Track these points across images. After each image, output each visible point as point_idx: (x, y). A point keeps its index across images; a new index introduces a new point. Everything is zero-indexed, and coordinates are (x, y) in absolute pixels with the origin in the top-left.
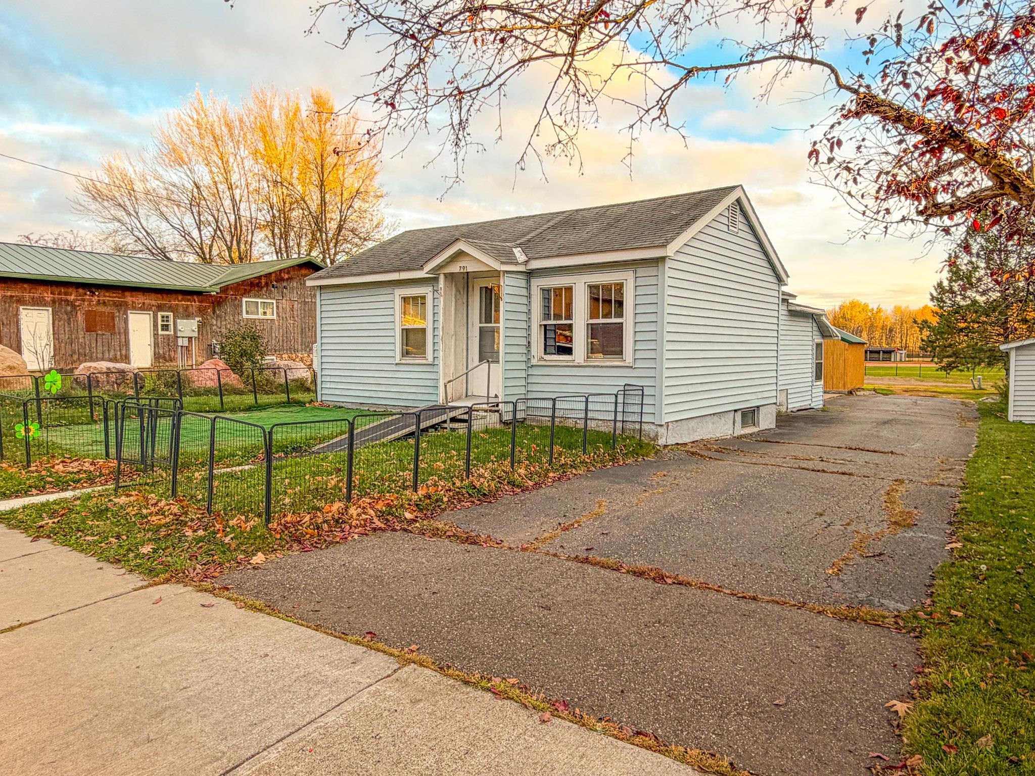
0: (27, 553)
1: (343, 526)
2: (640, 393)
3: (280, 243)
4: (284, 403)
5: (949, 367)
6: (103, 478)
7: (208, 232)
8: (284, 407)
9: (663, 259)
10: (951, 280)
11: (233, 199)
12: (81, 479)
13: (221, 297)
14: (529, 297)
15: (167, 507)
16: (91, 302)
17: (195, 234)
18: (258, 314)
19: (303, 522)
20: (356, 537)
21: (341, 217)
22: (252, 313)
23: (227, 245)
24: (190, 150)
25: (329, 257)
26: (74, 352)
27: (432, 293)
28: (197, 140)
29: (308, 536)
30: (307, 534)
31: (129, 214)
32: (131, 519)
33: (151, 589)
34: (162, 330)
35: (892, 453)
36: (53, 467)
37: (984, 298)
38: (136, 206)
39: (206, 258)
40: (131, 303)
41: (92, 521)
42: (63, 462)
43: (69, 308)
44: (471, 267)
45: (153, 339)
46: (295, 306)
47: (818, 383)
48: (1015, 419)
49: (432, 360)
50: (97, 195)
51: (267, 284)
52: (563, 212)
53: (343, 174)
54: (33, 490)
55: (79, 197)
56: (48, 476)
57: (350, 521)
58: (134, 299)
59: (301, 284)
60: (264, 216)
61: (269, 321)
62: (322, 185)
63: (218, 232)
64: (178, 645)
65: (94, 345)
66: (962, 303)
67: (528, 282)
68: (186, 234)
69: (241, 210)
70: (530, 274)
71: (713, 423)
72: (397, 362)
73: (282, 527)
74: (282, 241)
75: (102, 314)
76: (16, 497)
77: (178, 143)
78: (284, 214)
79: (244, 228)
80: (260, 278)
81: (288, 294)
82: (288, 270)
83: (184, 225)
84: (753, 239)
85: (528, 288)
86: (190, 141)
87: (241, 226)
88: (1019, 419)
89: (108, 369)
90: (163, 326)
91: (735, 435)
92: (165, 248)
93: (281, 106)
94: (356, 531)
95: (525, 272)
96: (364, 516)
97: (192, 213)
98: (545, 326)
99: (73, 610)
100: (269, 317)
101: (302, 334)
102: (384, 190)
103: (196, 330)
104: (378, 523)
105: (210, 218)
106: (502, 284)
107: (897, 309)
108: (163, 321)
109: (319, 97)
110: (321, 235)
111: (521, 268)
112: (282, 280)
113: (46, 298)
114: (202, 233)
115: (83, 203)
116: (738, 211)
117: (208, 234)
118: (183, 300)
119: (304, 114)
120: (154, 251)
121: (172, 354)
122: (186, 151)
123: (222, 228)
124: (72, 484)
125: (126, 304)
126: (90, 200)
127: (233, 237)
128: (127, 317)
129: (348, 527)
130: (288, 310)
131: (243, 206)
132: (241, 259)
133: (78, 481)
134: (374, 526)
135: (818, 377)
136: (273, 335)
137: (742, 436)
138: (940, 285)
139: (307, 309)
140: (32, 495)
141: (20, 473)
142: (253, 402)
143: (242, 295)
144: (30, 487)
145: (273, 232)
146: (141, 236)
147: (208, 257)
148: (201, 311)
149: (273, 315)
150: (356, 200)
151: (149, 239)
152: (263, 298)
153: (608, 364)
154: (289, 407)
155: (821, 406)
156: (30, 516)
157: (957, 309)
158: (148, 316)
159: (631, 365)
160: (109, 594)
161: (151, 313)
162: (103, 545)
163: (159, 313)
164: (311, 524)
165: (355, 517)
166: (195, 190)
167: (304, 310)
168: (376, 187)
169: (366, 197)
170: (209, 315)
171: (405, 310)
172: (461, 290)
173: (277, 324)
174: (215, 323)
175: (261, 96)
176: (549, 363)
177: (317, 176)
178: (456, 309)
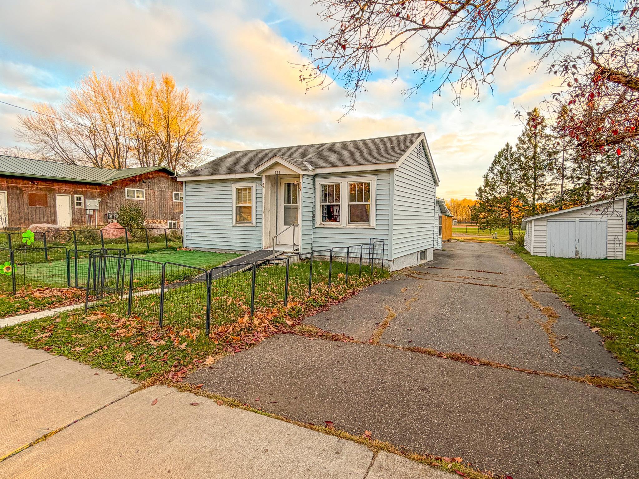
0: (34, 363)
1: (253, 332)
2: (383, 242)
3: (143, 158)
4: (164, 248)
5: (484, 228)
6: (68, 300)
7: (99, 151)
8: (165, 251)
9: (393, 170)
10: (485, 187)
11: (115, 133)
12: (53, 302)
13: (113, 187)
14: (314, 189)
15: (128, 323)
16: (33, 188)
17: (92, 152)
18: (134, 197)
19: (229, 331)
20: (263, 339)
21: (179, 145)
22: (131, 197)
23: (111, 158)
24: (89, 104)
25: (172, 167)
26: (21, 218)
27: (255, 187)
28: (94, 98)
29: (234, 341)
30: (233, 339)
31: (51, 139)
32: (104, 332)
33: (143, 391)
34: (77, 205)
35: (501, 273)
36: (32, 294)
37: (499, 195)
38: (56, 134)
39: (99, 165)
40: (57, 189)
41: (75, 334)
42: (39, 290)
43: (18, 192)
44: (282, 172)
45: (71, 210)
46: (156, 193)
47: (440, 237)
48: (534, 254)
49: (255, 224)
50: (31, 127)
51: (139, 180)
52: (325, 144)
53: (180, 122)
54: (21, 310)
55: (20, 127)
56: (30, 300)
57: (256, 328)
58: (59, 187)
59: (159, 181)
60: (133, 143)
61: (141, 201)
62: (168, 127)
63: (107, 151)
64: (191, 444)
65: (34, 214)
66: (490, 198)
67: (314, 181)
68: (86, 152)
70: (315, 177)
71: (410, 259)
72: (233, 225)
73: (217, 336)
75: (39, 196)
76: (9, 316)
77: (81, 100)
78: (146, 142)
79: (122, 150)
80: (135, 177)
81: (152, 186)
82: (151, 173)
83: (85, 146)
84: (426, 161)
85: (314, 184)
86: (89, 99)
87: (120, 148)
88: (536, 254)
89: (49, 228)
90: (77, 203)
91: (418, 264)
92: (73, 159)
93: (144, 82)
94: (262, 335)
95: (312, 175)
96: (263, 325)
97: (91, 139)
98: (323, 206)
99: (90, 414)
100: (141, 199)
101: (160, 209)
102: (203, 131)
103: (98, 205)
104: (273, 329)
105: (102, 143)
106: (301, 181)
107: (452, 200)
108: (77, 200)
109: (167, 78)
110: (167, 154)
111: (311, 173)
112: (149, 178)
113: (3, 186)
114: (97, 151)
115: (23, 131)
116: (421, 146)
117: (100, 152)
118: (90, 188)
119: (158, 87)
120: (67, 160)
121: (83, 219)
122: (86, 105)
123: (108, 149)
124: (47, 305)
125: (54, 190)
126: (27, 130)
127: (115, 154)
128: (55, 197)
129: (256, 333)
130: (152, 195)
131: (121, 137)
132: (120, 166)
133: (52, 303)
134: (271, 331)
135: (440, 234)
137: (420, 266)
138: (480, 189)
140: (21, 314)
141: (9, 299)
142: (146, 247)
143: (125, 186)
144: (19, 308)
145: (139, 152)
146: (59, 151)
147: (100, 165)
148: (101, 195)
149: (143, 198)
150: (187, 136)
151: (64, 153)
152: (137, 188)
153: (361, 227)
154: (168, 251)
155: (441, 248)
156: (27, 332)
157: (488, 200)
158: (68, 197)
159: (374, 228)
160: (113, 398)
161: (70, 195)
162: (91, 354)
163: (75, 196)
164: (234, 332)
165: (257, 325)
166: (92, 126)
167: (161, 195)
168: (198, 129)
169: (193, 135)
170: (105, 197)
171: (238, 195)
172: (274, 185)
173: (145, 202)
174: (109, 201)
175: (132, 76)
176: (325, 226)
177: (165, 122)
178: (271, 195)
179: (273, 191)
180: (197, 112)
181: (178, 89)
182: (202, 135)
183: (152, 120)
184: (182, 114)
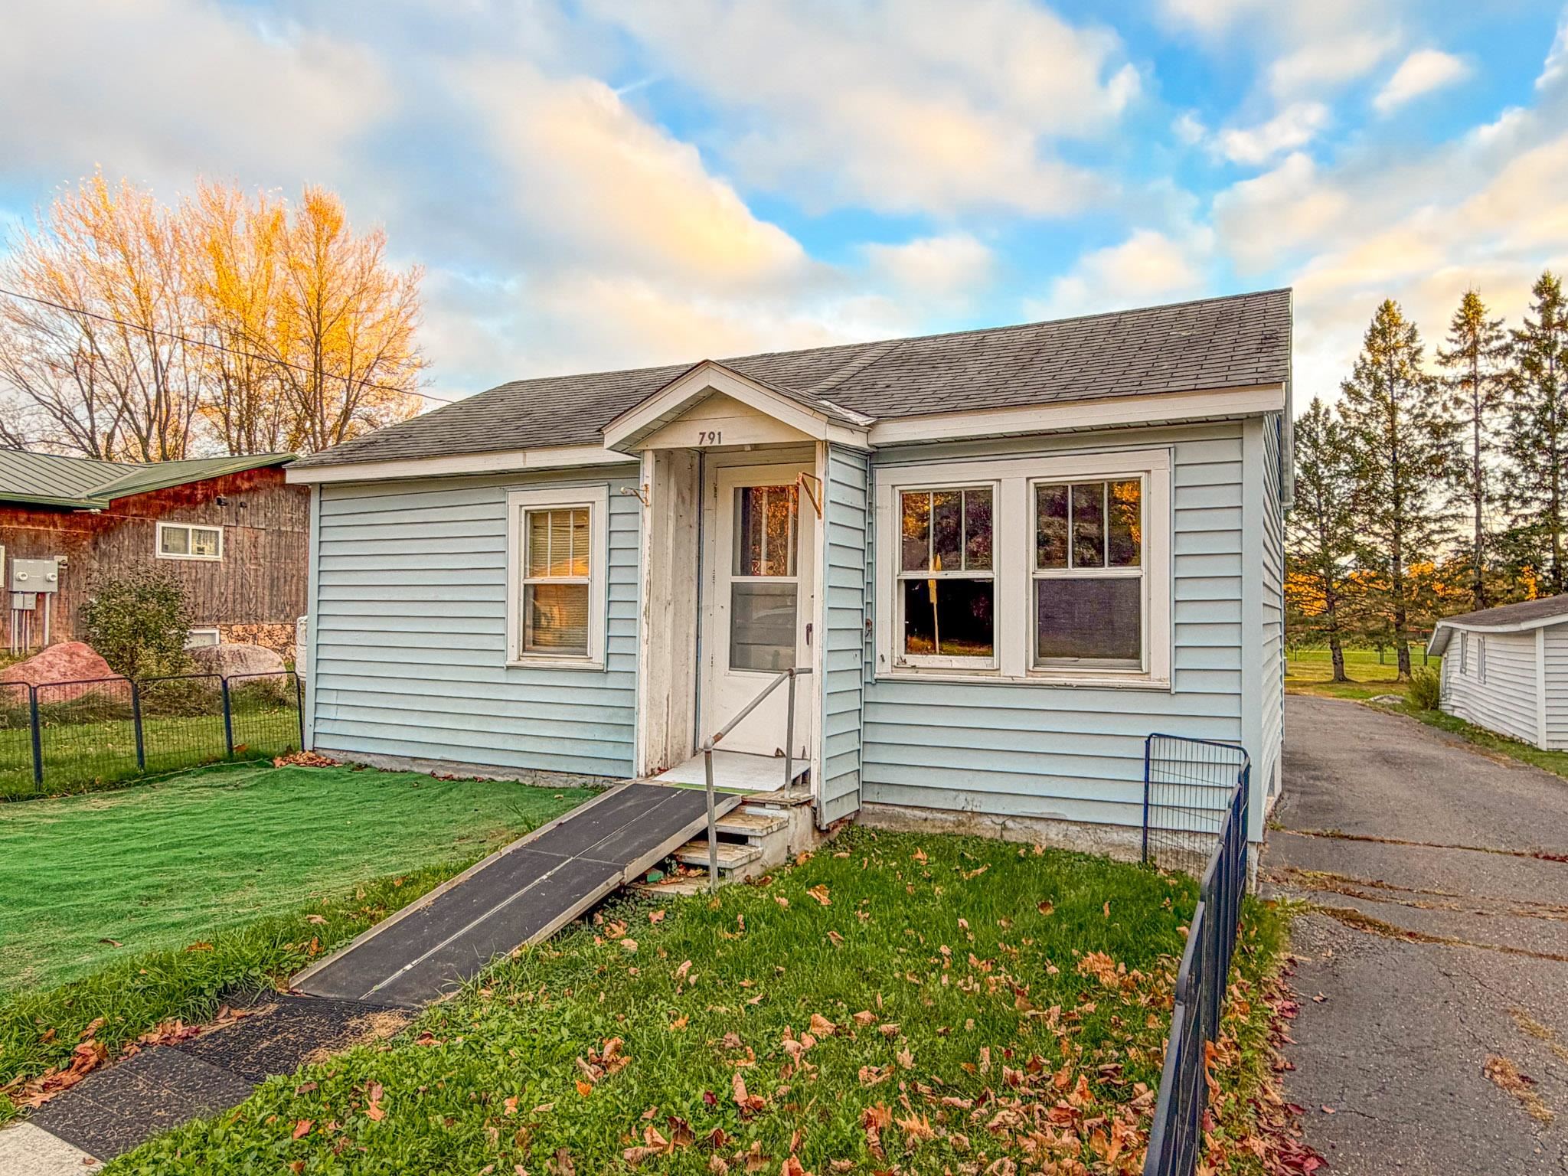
3: (239, 436)
4: (217, 760)
7: (105, 412)
11: (155, 358)
13: (111, 519)
18: (186, 551)
21: (349, 397)
22: (176, 550)
23: (139, 434)
24: (80, 273)
27: (605, 503)
39: (98, 454)
44: (732, 432)
46: (262, 540)
49: (602, 659)
51: (207, 498)
52: (874, 345)
53: (356, 328)
61: (208, 565)
62: (318, 342)
63: (126, 415)
67: (868, 475)
68: (63, 414)
69: (171, 379)
70: (872, 458)
72: (509, 663)
74: (243, 433)
78: (248, 390)
79: (174, 409)
80: (193, 485)
81: (247, 517)
82: (249, 474)
83: (62, 399)
86: (79, 258)
87: (168, 406)
93: (249, 213)
95: (862, 451)
97: (78, 380)
98: (908, 584)
100: (208, 556)
101: (272, 590)
102: (425, 356)
103: (56, 579)
106: (820, 474)
109: (318, 200)
110: (313, 424)
111: (858, 441)
112: (238, 491)
114: (95, 413)
117: (105, 415)
118: (29, 521)
119: (291, 225)
121: (0, 625)
123: (132, 407)
127: (151, 422)
130: (247, 545)
131: (172, 373)
132: (165, 457)
136: (216, 590)
137: (1271, 824)
139: (283, 543)
143: (157, 516)
145: (227, 418)
147: (103, 452)
148: (68, 544)
149: (217, 553)
150: (376, 369)
152: (198, 523)
153: (1097, 680)
154: (231, 771)
159: (1166, 685)
166: (86, 340)
167: (279, 545)
168: (410, 349)
169: (394, 366)
170: (84, 552)
171: (533, 543)
172: (686, 494)
173: (223, 570)
174: (96, 565)
175: (215, 195)
176: (921, 676)
177: (310, 328)
178: (676, 539)
179: (684, 522)
180: (407, 299)
181: (353, 231)
182: (421, 366)
183: (271, 323)
184: (363, 306)
